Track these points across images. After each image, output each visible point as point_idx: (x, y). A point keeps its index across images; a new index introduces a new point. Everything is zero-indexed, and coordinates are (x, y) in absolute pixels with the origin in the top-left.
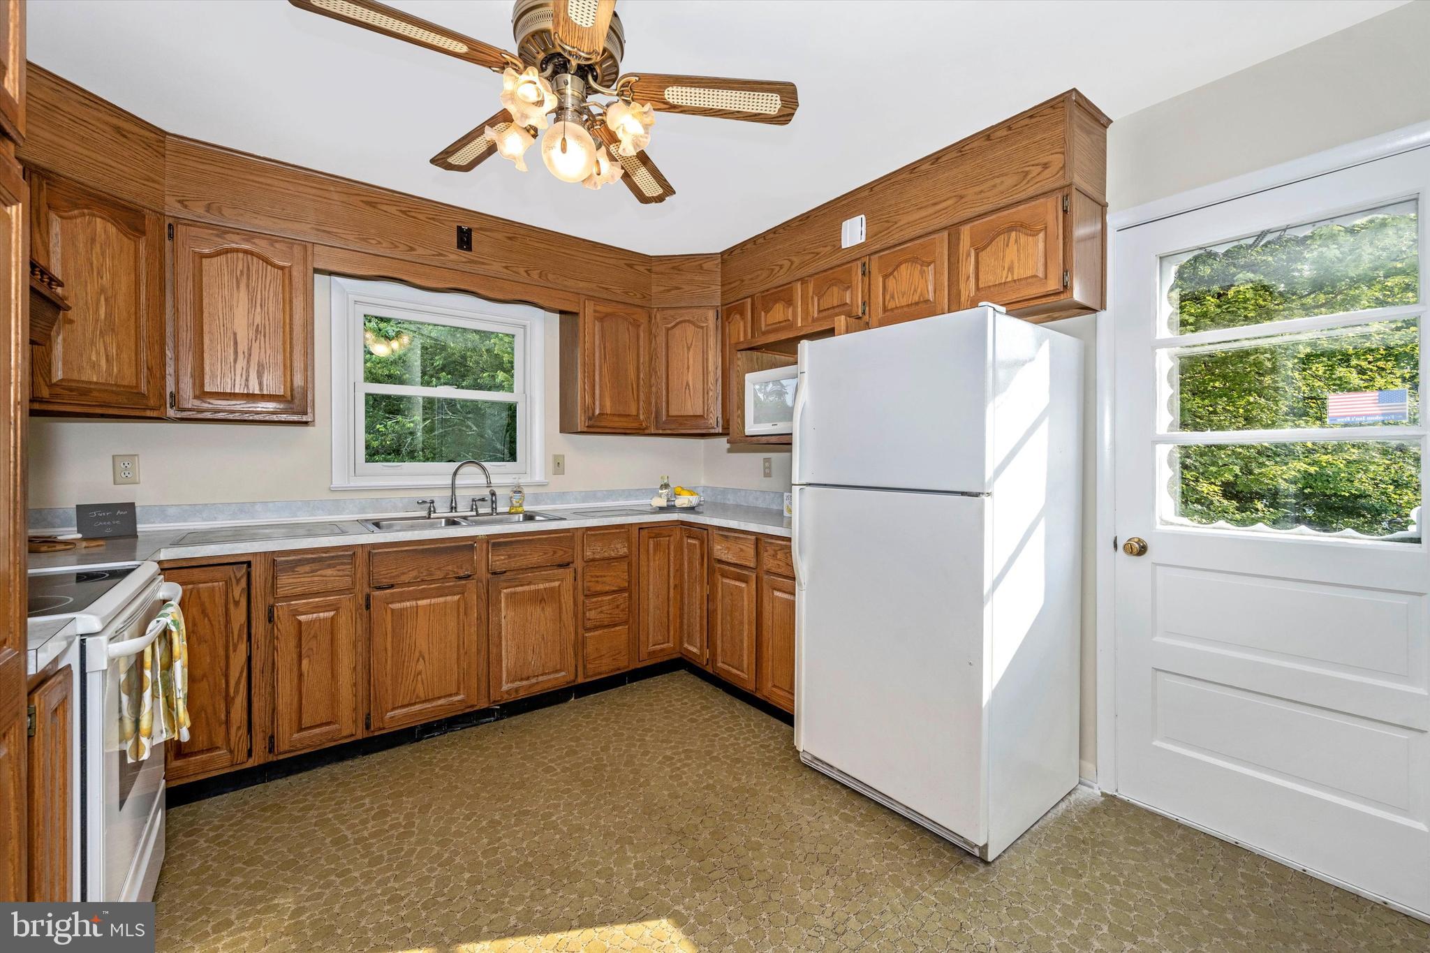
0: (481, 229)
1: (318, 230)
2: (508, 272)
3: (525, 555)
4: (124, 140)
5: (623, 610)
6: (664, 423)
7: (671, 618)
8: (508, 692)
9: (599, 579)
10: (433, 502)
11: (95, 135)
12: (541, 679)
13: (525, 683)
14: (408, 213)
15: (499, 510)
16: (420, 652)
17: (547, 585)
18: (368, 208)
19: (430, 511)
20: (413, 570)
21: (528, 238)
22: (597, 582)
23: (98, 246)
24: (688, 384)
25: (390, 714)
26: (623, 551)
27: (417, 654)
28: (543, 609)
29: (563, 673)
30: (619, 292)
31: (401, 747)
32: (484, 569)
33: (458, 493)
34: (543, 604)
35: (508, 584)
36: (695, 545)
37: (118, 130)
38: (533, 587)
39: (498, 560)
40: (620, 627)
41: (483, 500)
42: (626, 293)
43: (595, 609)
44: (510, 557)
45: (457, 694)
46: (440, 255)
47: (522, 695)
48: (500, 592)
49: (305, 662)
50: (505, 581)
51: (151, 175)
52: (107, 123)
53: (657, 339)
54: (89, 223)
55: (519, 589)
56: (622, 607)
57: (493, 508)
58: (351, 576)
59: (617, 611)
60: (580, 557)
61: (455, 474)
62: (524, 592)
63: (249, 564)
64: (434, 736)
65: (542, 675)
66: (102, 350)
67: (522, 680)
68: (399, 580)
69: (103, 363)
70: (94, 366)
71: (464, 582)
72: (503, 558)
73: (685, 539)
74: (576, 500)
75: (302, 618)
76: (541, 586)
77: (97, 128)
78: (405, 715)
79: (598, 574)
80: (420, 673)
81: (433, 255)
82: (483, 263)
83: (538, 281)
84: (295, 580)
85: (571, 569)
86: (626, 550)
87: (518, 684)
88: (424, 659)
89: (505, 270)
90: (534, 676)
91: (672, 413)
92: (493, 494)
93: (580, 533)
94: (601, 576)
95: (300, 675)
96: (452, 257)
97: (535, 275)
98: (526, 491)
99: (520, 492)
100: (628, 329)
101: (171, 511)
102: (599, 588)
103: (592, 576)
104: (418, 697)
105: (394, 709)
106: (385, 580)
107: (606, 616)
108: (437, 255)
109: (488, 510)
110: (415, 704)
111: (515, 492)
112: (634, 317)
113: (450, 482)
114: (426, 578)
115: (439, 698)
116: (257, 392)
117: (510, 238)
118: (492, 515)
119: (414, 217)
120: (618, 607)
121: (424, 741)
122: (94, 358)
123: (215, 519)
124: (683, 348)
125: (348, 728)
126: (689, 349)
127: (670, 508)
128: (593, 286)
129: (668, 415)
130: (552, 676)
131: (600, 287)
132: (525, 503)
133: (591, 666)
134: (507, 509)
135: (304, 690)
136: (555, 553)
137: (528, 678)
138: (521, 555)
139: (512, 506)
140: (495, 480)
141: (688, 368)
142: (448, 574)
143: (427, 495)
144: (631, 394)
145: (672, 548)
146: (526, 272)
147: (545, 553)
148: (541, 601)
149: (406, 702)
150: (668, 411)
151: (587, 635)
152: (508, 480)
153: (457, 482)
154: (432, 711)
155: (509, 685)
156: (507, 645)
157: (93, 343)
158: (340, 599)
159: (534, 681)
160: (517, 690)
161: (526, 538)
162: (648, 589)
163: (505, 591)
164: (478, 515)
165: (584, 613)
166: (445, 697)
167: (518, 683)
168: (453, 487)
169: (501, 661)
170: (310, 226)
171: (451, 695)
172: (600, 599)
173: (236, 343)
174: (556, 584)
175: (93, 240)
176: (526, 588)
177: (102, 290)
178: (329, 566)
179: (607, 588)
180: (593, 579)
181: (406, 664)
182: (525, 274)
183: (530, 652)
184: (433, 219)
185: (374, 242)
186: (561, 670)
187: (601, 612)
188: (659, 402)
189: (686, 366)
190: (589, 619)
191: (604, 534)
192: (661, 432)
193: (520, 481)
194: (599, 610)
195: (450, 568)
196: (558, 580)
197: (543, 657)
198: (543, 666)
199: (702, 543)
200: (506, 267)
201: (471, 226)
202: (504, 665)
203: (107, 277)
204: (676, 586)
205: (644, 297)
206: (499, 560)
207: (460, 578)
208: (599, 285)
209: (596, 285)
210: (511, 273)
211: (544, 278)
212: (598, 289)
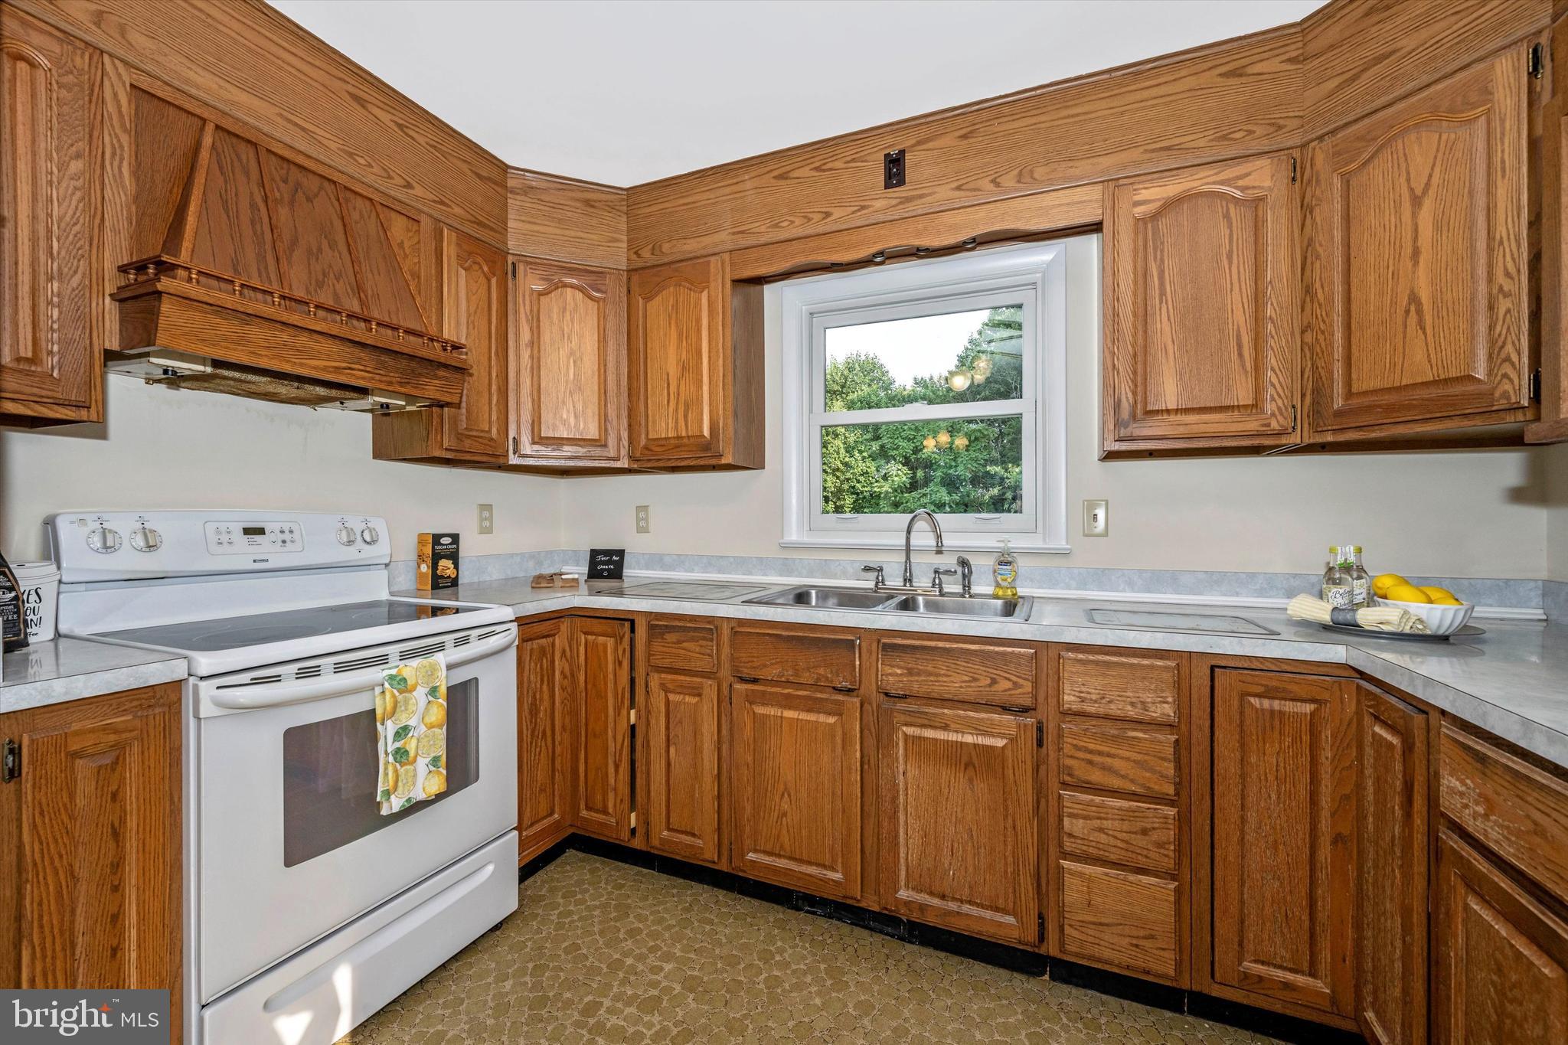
0: (919, 143)
1: (734, 234)
2: (962, 193)
3: (937, 675)
4: (592, 210)
5: (1160, 845)
6: (1339, 414)
7: (1322, 916)
8: (907, 904)
9: (1097, 759)
10: (881, 569)
11: (569, 214)
12: (966, 908)
13: (936, 902)
14: (824, 167)
15: (975, 589)
16: (785, 784)
17: (980, 740)
18: (783, 182)
19: (877, 583)
20: (777, 663)
21: (996, 122)
22: (1090, 762)
23: (568, 313)
24: (1414, 299)
25: (751, 856)
26: (1166, 710)
27: (782, 787)
28: (971, 781)
29: (1011, 920)
30: (1202, 143)
31: (776, 906)
32: (874, 687)
33: (915, 558)
34: (970, 771)
35: (909, 719)
36: (1390, 745)
37: (588, 203)
38: (953, 737)
39: (890, 674)
40: (1153, 880)
41: (947, 572)
42: (1224, 138)
43: (1085, 818)
44: (910, 672)
45: (833, 869)
46: (863, 208)
47: (931, 920)
48: (893, 730)
49: (672, 750)
50: (904, 712)
51: (615, 235)
52: (578, 200)
53: (1317, 211)
54: (561, 294)
55: (929, 733)
56: (1155, 836)
57: (964, 586)
58: (711, 655)
59: (1140, 841)
60: (1052, 701)
61: (909, 532)
62: (936, 740)
63: (632, 622)
64: (814, 913)
65: (970, 902)
66: (572, 408)
67: (931, 894)
68: (760, 674)
69: (572, 420)
70: (565, 422)
71: (840, 697)
72: (899, 671)
73: (1367, 720)
74: (1131, 586)
75: (671, 697)
76: (969, 739)
77: (571, 206)
78: (767, 867)
79: (1091, 746)
80: (785, 814)
81: (853, 213)
82: (921, 196)
83: (1017, 190)
84: (664, 649)
85: (1030, 721)
86: (1168, 710)
87: (924, 898)
88: (789, 795)
89: (958, 193)
90: (954, 899)
91: (1367, 379)
92: (964, 563)
93: (1053, 653)
94: (1100, 753)
95: (668, 764)
96: (879, 204)
97: (1009, 181)
98: (1022, 563)
99: (1009, 563)
100: (1227, 216)
101: (667, 559)
102: (1096, 777)
103: (1077, 748)
104: (782, 847)
105: (756, 851)
106: (746, 671)
107: (1112, 841)
108: (859, 210)
109: (958, 589)
110: (779, 856)
111: (1001, 563)
112: (1240, 183)
113: (903, 542)
114: (791, 679)
115: (810, 863)
116: (684, 434)
117: (964, 137)
118: (963, 596)
119: (831, 169)
120: (1144, 832)
121: (802, 914)
122: (565, 416)
123: (692, 571)
124: (1398, 205)
125: (705, 849)
126: (1417, 201)
127: (1342, 627)
128: (1136, 154)
129: (1349, 394)
130: (988, 914)
131: (1154, 151)
132: (1018, 582)
133: (1075, 933)
134: (989, 590)
135: (671, 782)
136: (994, 682)
137: (943, 897)
138: (930, 674)
139: (998, 585)
141: (1416, 253)
142: (818, 679)
143: (874, 559)
144: (1235, 356)
145: (1327, 734)
146: (993, 181)
147: (975, 680)
148: (966, 766)
149: (768, 848)
150: (1348, 382)
151: (1065, 863)
152: (990, 542)
153: (912, 542)
154: (799, 879)
155: (911, 892)
156: (906, 822)
157: (564, 403)
158: (701, 684)
159: (953, 906)
160: (923, 908)
162: (1243, 820)
163: (904, 728)
164: (942, 594)
165: (1061, 821)
166: (818, 865)
167: (927, 897)
168: (908, 549)
169: (897, 844)
170: (727, 232)
171: (824, 867)
172: (1098, 799)
173: (668, 384)
174: (1000, 743)
175: (565, 309)
176: (941, 735)
177: (572, 353)
178: (692, 640)
179: (1116, 783)
180: (1081, 755)
181: (769, 794)
182: (991, 187)
183: (946, 852)
184: (853, 160)
185: (785, 224)
186: (1005, 911)
187: (1101, 830)
188: (1320, 363)
189: (1408, 250)
190: (1070, 835)
191: (1107, 664)
192: (1330, 438)
193: (1010, 545)
194: (1097, 823)
195: (821, 671)
196: (1001, 736)
197: (971, 869)
198: (970, 887)
199: (1408, 748)
200: (958, 188)
201: (901, 147)
202: (902, 855)
203: (575, 339)
204: (1338, 839)
205: (1280, 127)
206: (893, 674)
207: (839, 690)
208: (1146, 147)
209: (1141, 149)
210: (969, 193)
211: (1028, 180)
212: (1148, 156)
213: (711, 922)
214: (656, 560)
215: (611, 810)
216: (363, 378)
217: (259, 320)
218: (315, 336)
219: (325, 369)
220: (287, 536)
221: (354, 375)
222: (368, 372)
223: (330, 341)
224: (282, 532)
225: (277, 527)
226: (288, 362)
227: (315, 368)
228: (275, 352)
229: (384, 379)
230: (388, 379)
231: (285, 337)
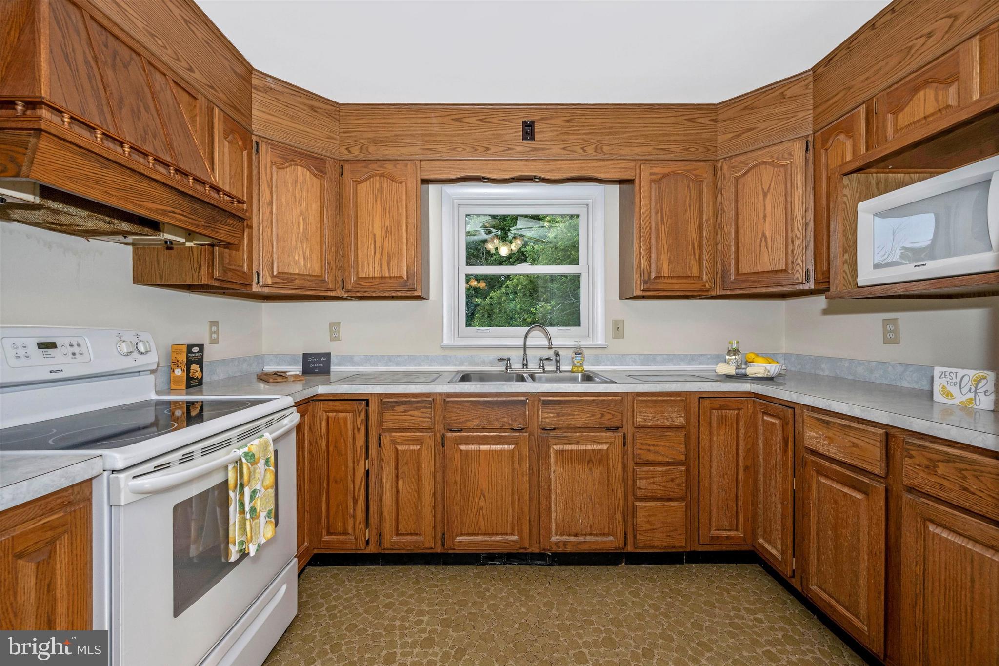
0: (542, 119)
1: (424, 149)
2: (566, 152)
3: (573, 415)
4: (315, 114)
5: (679, 485)
6: (732, 282)
7: (741, 503)
8: (556, 544)
9: (652, 448)
10: (509, 360)
11: (299, 113)
12: (588, 538)
13: (572, 539)
14: (485, 120)
15: (563, 368)
16: (482, 490)
17: (595, 447)
18: (457, 123)
19: (507, 367)
20: (476, 418)
21: (584, 117)
22: (649, 450)
23: (299, 185)
24: (764, 235)
25: (459, 538)
26: (680, 421)
27: (479, 492)
28: (591, 469)
29: (611, 538)
30: (678, 150)
31: (470, 567)
32: (536, 425)
33: (528, 352)
34: (591, 465)
35: (557, 441)
36: (775, 424)
37: (312, 108)
38: (581, 447)
39: (547, 417)
40: (676, 503)
41: (548, 359)
42: (687, 150)
43: (646, 478)
44: (558, 415)
45: (512, 534)
46: (509, 149)
47: (570, 549)
48: (549, 448)
49: (400, 482)
50: (554, 438)
51: (332, 134)
52: (305, 104)
53: (724, 192)
54: (294, 170)
55: (568, 447)
56: (677, 481)
57: (557, 367)
58: (431, 418)
59: (670, 485)
60: (630, 422)
61: (526, 337)
62: (572, 451)
63: (367, 401)
64: (495, 564)
65: (590, 535)
66: (301, 252)
67: (570, 535)
68: (464, 426)
69: (302, 261)
70: (297, 263)
71: (517, 434)
72: (552, 415)
73: (760, 415)
74: (635, 362)
75: (400, 448)
76: (589, 447)
77: (300, 108)
78: (471, 543)
79: (649, 442)
80: (481, 509)
81: (504, 151)
82: (544, 149)
83: (594, 156)
84: (394, 417)
85: (620, 434)
86: (682, 420)
87: (566, 538)
88: (484, 497)
89: (563, 152)
90: (582, 535)
91: (744, 268)
92: (557, 354)
93: (630, 398)
94: (653, 445)
95: (398, 492)
96: (518, 149)
97: (590, 150)
98: (586, 353)
99: (580, 353)
100: (689, 187)
102: (651, 457)
103: (643, 444)
104: (479, 529)
105: (461, 535)
106: (455, 425)
107: (658, 488)
108: (507, 150)
109: (553, 368)
110: (477, 534)
111: (576, 353)
112: (694, 172)
113: (522, 343)
114: (486, 426)
115: (497, 534)
116: (387, 275)
117: (567, 121)
118: (556, 372)
119: (489, 122)
120: (672, 480)
121: (488, 567)
122: (297, 258)
123: (377, 365)
124: (758, 195)
125: (427, 542)
126: (765, 194)
127: (741, 377)
128: (650, 149)
129: (738, 274)
130: (599, 539)
131: (658, 149)
132: (585, 364)
133: (642, 537)
134: (569, 368)
135: (400, 504)
136: (603, 415)
137: (576, 535)
138: (570, 415)
139: (574, 365)
140: (555, 342)
141: (765, 216)
142: (504, 425)
143: (505, 354)
144: (692, 253)
145: (742, 423)
146: (582, 148)
147: (593, 415)
148: (588, 462)
149: (471, 531)
150: (737, 269)
151: (637, 504)
152: (570, 342)
153: (528, 343)
154: (491, 545)
155: (558, 537)
156: (556, 499)
157: (296, 248)
158: (423, 436)
159: (581, 539)
160: (565, 544)
161: (575, 398)
162: (711, 466)
163: (554, 447)
164: (544, 372)
165: (634, 482)
166: (502, 534)
167: (567, 537)
168: (525, 347)
169: (551, 512)
170: (418, 147)
171: (506, 534)
172: (652, 468)
173: (375, 242)
174: (605, 447)
175: (296, 181)
176: (574, 447)
177: (301, 213)
178: (417, 409)
179: (660, 459)
180: (645, 447)
181: (470, 498)
182: (581, 151)
183: (578, 510)
184: (503, 120)
185: (460, 150)
186: (608, 535)
187: (653, 483)
188: (726, 259)
189: (761, 215)
190: (640, 488)
191: (656, 401)
192: (728, 292)
193: (581, 343)
194: (652, 480)
195: (505, 420)
196: (606, 443)
197: (591, 517)
198: (591, 526)
199: (785, 424)
200: (564, 149)
201: (533, 119)
202: (553, 517)
203: (304, 204)
204: (746, 468)
205: (709, 150)
206: (548, 417)
207: (513, 430)
208: (655, 147)
209: (652, 147)
210: (568, 152)
211: (599, 151)
212: (655, 151)
213: (436, 586)
214: (349, 359)
215: (350, 531)
216: (181, 220)
217: (114, 165)
218: (154, 184)
219: (156, 211)
220: (76, 349)
221: (175, 218)
222: (185, 216)
223: (163, 189)
224: (71, 346)
225: (66, 341)
226: (131, 202)
227: (150, 209)
228: (122, 193)
229: (194, 222)
230: (196, 222)
231: (132, 181)
